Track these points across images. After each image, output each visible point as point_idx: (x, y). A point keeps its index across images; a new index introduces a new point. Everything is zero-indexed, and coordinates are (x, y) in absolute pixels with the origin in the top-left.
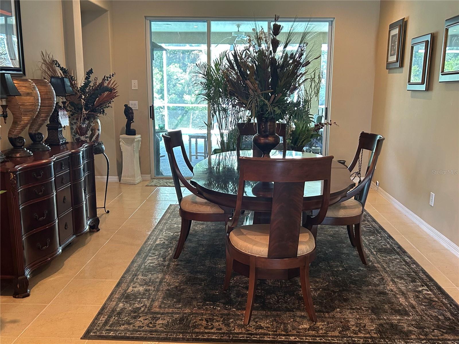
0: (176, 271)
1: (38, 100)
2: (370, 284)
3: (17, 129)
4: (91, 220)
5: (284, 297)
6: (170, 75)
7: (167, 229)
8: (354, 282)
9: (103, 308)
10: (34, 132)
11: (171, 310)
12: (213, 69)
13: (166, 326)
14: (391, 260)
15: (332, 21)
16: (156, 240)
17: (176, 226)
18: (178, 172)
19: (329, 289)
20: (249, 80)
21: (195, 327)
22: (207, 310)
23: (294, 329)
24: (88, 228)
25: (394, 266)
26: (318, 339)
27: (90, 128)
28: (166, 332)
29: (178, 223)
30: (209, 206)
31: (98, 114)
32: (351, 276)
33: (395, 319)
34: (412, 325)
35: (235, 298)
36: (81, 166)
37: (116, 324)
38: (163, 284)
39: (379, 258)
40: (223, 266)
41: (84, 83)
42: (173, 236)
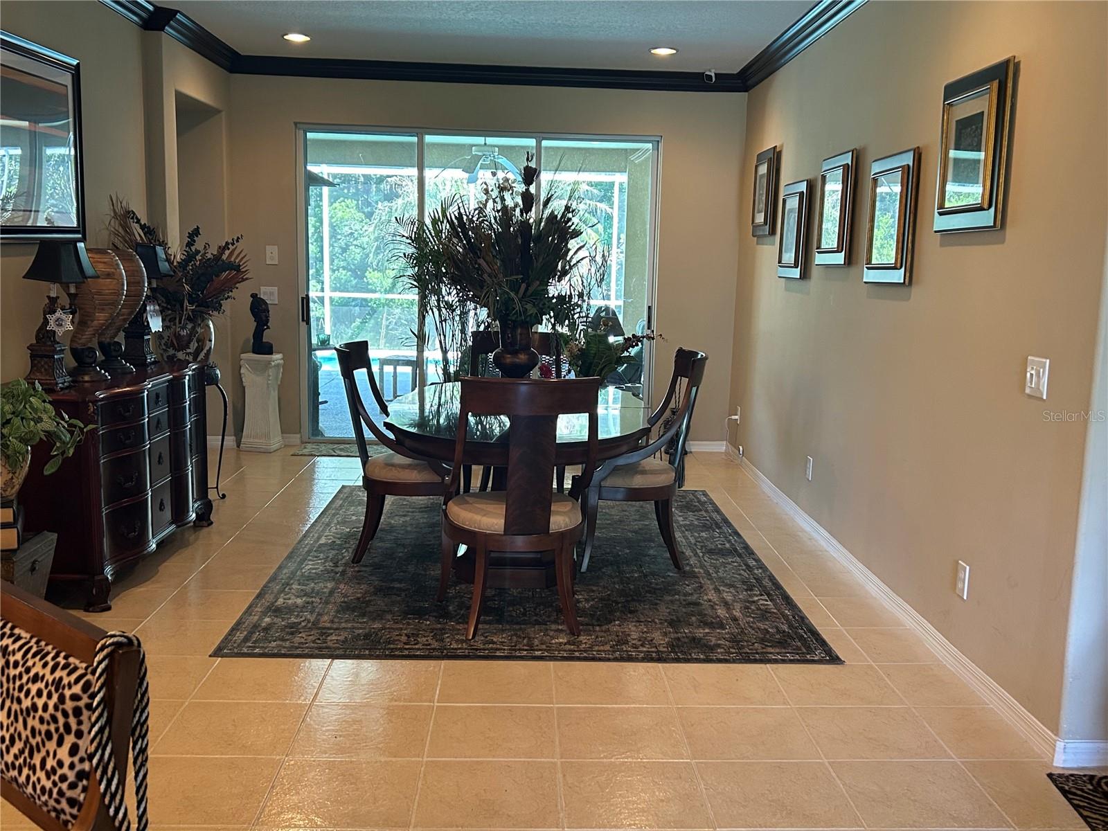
0: (358, 579)
1: (123, 285)
2: (678, 593)
3: (87, 333)
4: (199, 503)
5: (535, 609)
6: (335, 224)
7: (338, 523)
8: (653, 591)
9: (239, 623)
10: (108, 340)
11: (350, 625)
12: (428, 228)
13: (343, 642)
14: (724, 564)
15: (658, 141)
16: (319, 538)
17: (354, 518)
18: (361, 411)
19: (609, 600)
20: (483, 258)
21: (389, 643)
22: (408, 624)
23: (542, 644)
24: (194, 515)
25: (726, 571)
26: (577, 654)
27: (195, 336)
28: (343, 648)
29: (358, 514)
30: (416, 469)
31: (211, 312)
32: (651, 583)
33: (701, 633)
34: (724, 639)
35: (455, 611)
36: (186, 402)
37: (263, 640)
38: (336, 595)
39: (705, 561)
40: (439, 572)
41: (186, 254)
42: (349, 532)
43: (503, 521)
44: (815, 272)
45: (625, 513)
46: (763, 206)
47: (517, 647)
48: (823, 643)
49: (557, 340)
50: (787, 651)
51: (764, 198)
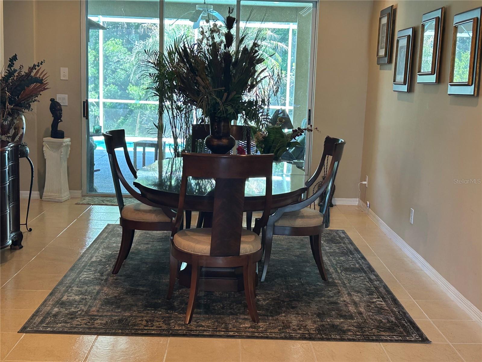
0: (116, 284)
2: (324, 296)
4: (14, 234)
5: (230, 305)
6: (107, 55)
7: (104, 248)
8: (308, 294)
9: (37, 312)
11: (109, 314)
12: (165, 57)
13: (105, 324)
14: (354, 278)
16: (91, 257)
17: (115, 245)
18: (119, 174)
19: (279, 300)
20: (199, 76)
21: (135, 326)
22: (148, 313)
23: (234, 328)
24: (11, 242)
25: (356, 282)
26: (256, 334)
27: (13, 125)
28: (105, 329)
29: (117, 242)
30: (153, 213)
31: (23, 110)
32: (306, 289)
33: (338, 322)
34: (353, 326)
35: (178, 305)
36: (6, 168)
37: (53, 322)
38: (101, 294)
39: (342, 275)
40: (168, 280)
41: (8, 72)
42: (111, 254)
43: (209, 247)
44: (417, 88)
45: (291, 244)
46: (384, 44)
47: (218, 329)
48: (418, 329)
49: (247, 130)
50: (394, 334)
51: (385, 39)
